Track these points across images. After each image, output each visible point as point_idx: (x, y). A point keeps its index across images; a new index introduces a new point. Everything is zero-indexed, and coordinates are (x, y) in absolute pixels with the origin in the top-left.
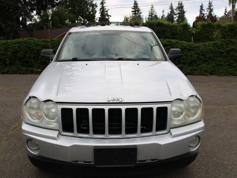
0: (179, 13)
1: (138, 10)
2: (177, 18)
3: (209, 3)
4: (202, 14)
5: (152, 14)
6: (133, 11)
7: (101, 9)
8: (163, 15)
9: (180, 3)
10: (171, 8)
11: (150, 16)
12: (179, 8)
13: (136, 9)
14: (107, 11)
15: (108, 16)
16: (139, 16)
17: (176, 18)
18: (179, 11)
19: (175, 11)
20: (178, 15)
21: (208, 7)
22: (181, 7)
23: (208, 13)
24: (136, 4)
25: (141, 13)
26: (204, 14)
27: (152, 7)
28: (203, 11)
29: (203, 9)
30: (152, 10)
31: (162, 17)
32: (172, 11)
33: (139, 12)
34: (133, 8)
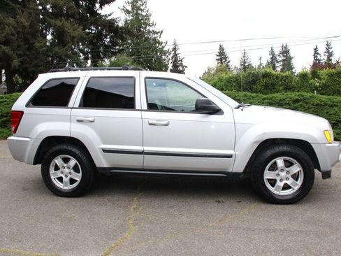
0: (284, 60)
1: (226, 58)
2: (281, 67)
3: (327, 45)
4: (317, 59)
5: (245, 63)
6: (218, 60)
7: (173, 57)
9: (284, 45)
11: (242, 65)
12: (283, 53)
13: (222, 56)
14: (181, 60)
15: (183, 67)
16: (227, 66)
17: (279, 67)
18: (284, 56)
19: (278, 58)
20: (282, 63)
21: (326, 50)
22: (285, 52)
23: (326, 58)
24: (221, 48)
25: (229, 62)
26: (319, 60)
27: (245, 53)
28: (318, 56)
29: (318, 54)
30: (244, 57)
31: (259, 66)
33: (226, 60)
34: (218, 56)
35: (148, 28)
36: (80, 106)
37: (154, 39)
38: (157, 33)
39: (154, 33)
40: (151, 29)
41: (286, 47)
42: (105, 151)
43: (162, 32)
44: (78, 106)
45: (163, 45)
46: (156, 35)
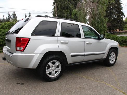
0: (14, 18)
8: (4, 18)
10: (9, 14)
19: (11, 17)
22: (14, 14)
32: (9, 17)
36: (60, 36)
41: (15, 13)
42: (72, 56)
44: (59, 36)
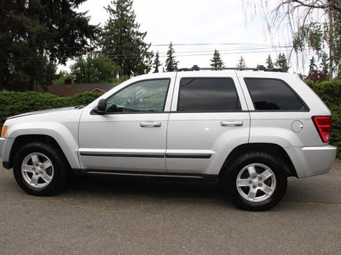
1: (220, 64)
3: (324, 57)
4: (313, 71)
6: (213, 65)
7: (167, 60)
9: (282, 55)
12: (279, 62)
13: (217, 62)
14: (176, 64)
18: (281, 66)
23: (321, 69)
24: (217, 54)
26: (316, 72)
27: (242, 60)
28: (315, 67)
29: (314, 65)
33: (220, 66)
34: (212, 61)
35: (132, 29)
37: (138, 41)
38: (141, 34)
39: (138, 34)
40: (135, 30)
43: (146, 33)
45: (147, 47)
46: (139, 37)
